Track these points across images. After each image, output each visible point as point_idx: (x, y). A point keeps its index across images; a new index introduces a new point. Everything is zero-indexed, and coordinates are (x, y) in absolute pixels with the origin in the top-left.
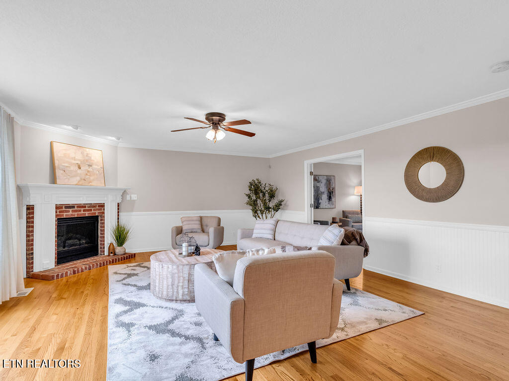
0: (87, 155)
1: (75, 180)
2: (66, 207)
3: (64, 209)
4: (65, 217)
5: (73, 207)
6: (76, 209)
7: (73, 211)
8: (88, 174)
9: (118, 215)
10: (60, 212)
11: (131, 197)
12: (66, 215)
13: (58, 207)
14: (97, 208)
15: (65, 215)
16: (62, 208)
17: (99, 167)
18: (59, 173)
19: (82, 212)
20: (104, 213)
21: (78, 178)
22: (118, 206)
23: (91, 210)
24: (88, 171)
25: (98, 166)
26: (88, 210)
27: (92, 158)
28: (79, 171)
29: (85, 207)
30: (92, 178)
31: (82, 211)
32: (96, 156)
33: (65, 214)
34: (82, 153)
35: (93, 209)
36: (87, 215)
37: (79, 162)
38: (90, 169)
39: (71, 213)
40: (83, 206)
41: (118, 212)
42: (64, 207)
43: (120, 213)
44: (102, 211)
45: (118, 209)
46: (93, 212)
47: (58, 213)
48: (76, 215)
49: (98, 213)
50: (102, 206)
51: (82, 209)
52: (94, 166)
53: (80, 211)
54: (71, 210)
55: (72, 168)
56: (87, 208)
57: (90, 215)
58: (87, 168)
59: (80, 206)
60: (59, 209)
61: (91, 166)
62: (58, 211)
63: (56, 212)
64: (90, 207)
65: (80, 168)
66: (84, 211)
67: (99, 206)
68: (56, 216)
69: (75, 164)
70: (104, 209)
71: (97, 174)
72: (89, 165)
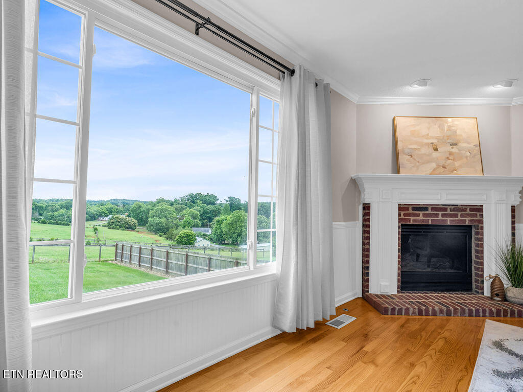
0: (449, 129)
1: (426, 170)
2: (414, 209)
3: (411, 211)
4: (412, 223)
5: (426, 209)
6: (430, 211)
7: (425, 215)
8: (451, 158)
9: (513, 228)
10: (405, 215)
12: (414, 220)
13: (402, 208)
14: (468, 212)
15: (412, 220)
16: (408, 209)
17: (472, 145)
18: (403, 159)
19: (440, 218)
20: (481, 222)
21: (434, 165)
22: (513, 209)
23: (456, 216)
24: (451, 154)
25: (469, 143)
26: (450, 216)
27: (458, 132)
28: (435, 154)
29: (445, 210)
30: (457, 164)
31: (440, 216)
32: (464, 127)
33: (412, 218)
34: (439, 127)
35: (459, 214)
36: (449, 223)
37: (435, 141)
38: (455, 150)
39: (421, 217)
40: (443, 208)
41: (513, 223)
43: (516, 225)
44: (478, 218)
45: (513, 217)
46: (459, 218)
47: (402, 217)
48: (430, 221)
49: (470, 221)
50: (479, 209)
51: (440, 213)
52: (463, 145)
53: (437, 215)
54: (421, 213)
55: (424, 151)
56: (449, 212)
57: (454, 224)
58: (449, 148)
59: (436, 208)
60: (403, 211)
61: (456, 144)
62: (402, 213)
63: (400, 215)
64: (454, 210)
65: (436, 150)
66: (443, 215)
67: (471, 210)
68: (400, 220)
69: (428, 144)
70: (482, 216)
71: (466, 157)
72: (454, 145)
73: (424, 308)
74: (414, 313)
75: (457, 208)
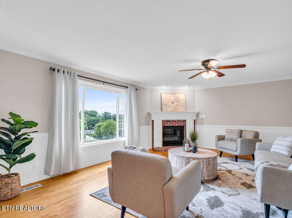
0: (177, 97)
1: (171, 109)
2: (167, 121)
5: (170, 121)
6: (171, 122)
7: (170, 123)
9: (195, 126)
10: (164, 123)
11: (202, 117)
13: (163, 121)
14: (182, 122)
15: (166, 125)
16: (165, 121)
17: (183, 102)
18: (163, 106)
19: (174, 124)
20: (186, 125)
21: (172, 108)
22: (194, 121)
23: (179, 123)
24: (177, 105)
26: (177, 123)
27: (180, 98)
28: (173, 105)
29: (176, 121)
30: (179, 108)
32: (181, 96)
33: (166, 124)
34: (174, 96)
36: (177, 125)
37: (173, 101)
38: (178, 103)
39: (169, 124)
40: (175, 121)
45: (194, 123)
46: (180, 124)
47: (163, 124)
48: (171, 125)
49: (183, 124)
50: (185, 121)
52: (180, 102)
54: (169, 123)
55: (169, 104)
56: (176, 122)
57: (178, 125)
58: (177, 103)
59: (173, 121)
61: (179, 102)
62: (163, 123)
63: (162, 123)
65: (173, 103)
66: (175, 123)
67: (183, 121)
68: (162, 125)
69: (171, 102)
70: (186, 123)
71: (182, 106)
72: (178, 102)
73: (166, 149)
74: (164, 151)
75: (179, 121)
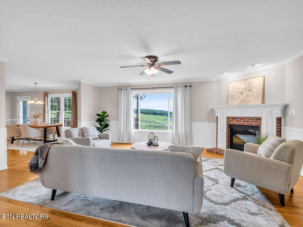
0: (249, 84)
1: (237, 103)
2: (232, 119)
3: (231, 119)
5: (237, 119)
6: (238, 120)
7: (236, 121)
8: (248, 97)
9: (279, 129)
10: (229, 121)
13: (228, 118)
14: (255, 120)
15: (232, 123)
16: (230, 119)
17: (259, 90)
18: (229, 99)
19: (242, 122)
20: (261, 125)
21: (240, 101)
22: (279, 120)
23: (249, 122)
24: (248, 95)
25: (257, 89)
26: (247, 122)
27: (253, 85)
28: (241, 96)
29: (245, 119)
30: (250, 99)
32: (257, 82)
33: (231, 122)
34: (245, 84)
35: (250, 121)
36: (246, 125)
37: (242, 90)
38: (250, 93)
39: (235, 122)
40: (243, 118)
41: (279, 126)
42: (231, 118)
44: (259, 123)
45: (279, 123)
46: (250, 123)
47: (228, 121)
48: (238, 123)
49: (255, 124)
50: (259, 119)
51: (242, 120)
52: (254, 90)
53: (241, 121)
55: (237, 95)
56: (246, 120)
57: (248, 125)
58: (247, 93)
59: (240, 118)
61: (251, 90)
62: (228, 120)
63: (227, 121)
65: (242, 94)
66: (243, 121)
67: (256, 119)
68: (227, 123)
69: (239, 92)
70: (261, 122)
71: (255, 96)
72: (249, 91)
75: (249, 118)
